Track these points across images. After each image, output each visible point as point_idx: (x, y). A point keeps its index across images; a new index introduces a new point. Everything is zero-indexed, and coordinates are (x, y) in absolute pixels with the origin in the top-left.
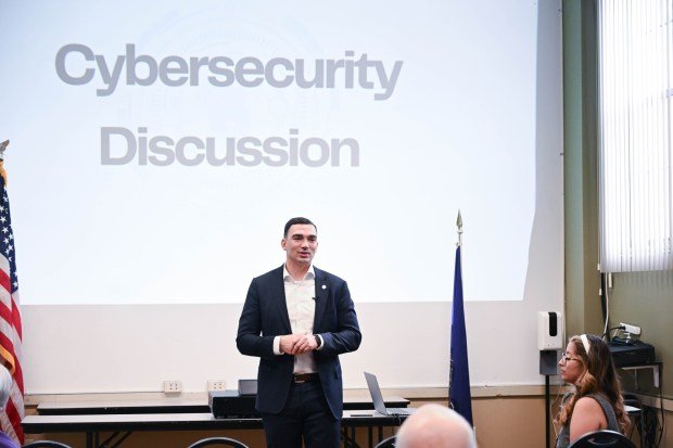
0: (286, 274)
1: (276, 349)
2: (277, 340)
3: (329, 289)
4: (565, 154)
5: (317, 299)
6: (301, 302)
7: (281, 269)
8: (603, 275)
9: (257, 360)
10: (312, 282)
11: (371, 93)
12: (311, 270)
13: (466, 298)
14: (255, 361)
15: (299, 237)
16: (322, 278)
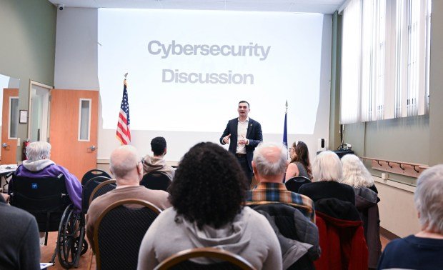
0: (239, 119)
3: (253, 126)
4: (331, 81)
5: (248, 129)
6: (242, 130)
7: (237, 118)
8: (342, 126)
10: (247, 123)
11: (259, 58)
12: (248, 119)
15: (243, 110)
16: (251, 122)
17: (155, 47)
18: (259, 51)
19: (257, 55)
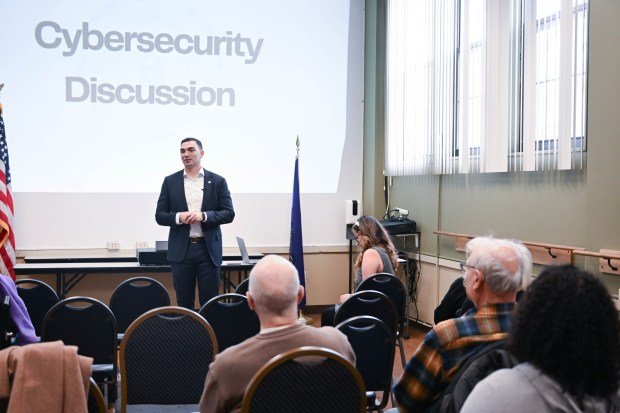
0: (185, 173)
1: (177, 221)
2: (178, 215)
3: (213, 184)
4: (365, 101)
5: (204, 190)
6: (194, 191)
7: (182, 171)
8: (386, 178)
9: (168, 228)
10: (202, 179)
11: (243, 59)
12: (202, 172)
13: (301, 191)
14: (167, 229)
16: (209, 176)
17: (49, 35)
18: (244, 47)
19: (240, 53)
